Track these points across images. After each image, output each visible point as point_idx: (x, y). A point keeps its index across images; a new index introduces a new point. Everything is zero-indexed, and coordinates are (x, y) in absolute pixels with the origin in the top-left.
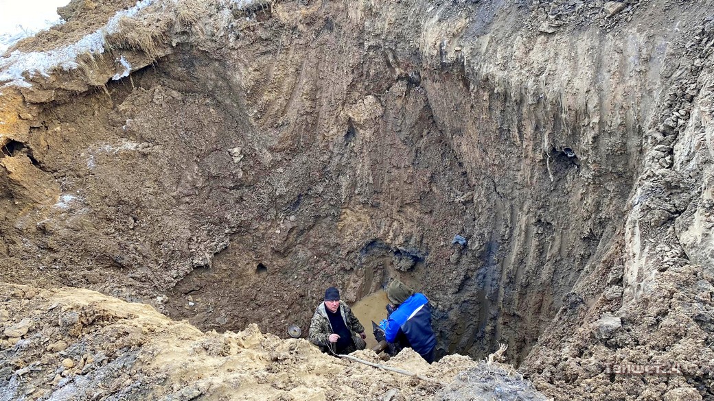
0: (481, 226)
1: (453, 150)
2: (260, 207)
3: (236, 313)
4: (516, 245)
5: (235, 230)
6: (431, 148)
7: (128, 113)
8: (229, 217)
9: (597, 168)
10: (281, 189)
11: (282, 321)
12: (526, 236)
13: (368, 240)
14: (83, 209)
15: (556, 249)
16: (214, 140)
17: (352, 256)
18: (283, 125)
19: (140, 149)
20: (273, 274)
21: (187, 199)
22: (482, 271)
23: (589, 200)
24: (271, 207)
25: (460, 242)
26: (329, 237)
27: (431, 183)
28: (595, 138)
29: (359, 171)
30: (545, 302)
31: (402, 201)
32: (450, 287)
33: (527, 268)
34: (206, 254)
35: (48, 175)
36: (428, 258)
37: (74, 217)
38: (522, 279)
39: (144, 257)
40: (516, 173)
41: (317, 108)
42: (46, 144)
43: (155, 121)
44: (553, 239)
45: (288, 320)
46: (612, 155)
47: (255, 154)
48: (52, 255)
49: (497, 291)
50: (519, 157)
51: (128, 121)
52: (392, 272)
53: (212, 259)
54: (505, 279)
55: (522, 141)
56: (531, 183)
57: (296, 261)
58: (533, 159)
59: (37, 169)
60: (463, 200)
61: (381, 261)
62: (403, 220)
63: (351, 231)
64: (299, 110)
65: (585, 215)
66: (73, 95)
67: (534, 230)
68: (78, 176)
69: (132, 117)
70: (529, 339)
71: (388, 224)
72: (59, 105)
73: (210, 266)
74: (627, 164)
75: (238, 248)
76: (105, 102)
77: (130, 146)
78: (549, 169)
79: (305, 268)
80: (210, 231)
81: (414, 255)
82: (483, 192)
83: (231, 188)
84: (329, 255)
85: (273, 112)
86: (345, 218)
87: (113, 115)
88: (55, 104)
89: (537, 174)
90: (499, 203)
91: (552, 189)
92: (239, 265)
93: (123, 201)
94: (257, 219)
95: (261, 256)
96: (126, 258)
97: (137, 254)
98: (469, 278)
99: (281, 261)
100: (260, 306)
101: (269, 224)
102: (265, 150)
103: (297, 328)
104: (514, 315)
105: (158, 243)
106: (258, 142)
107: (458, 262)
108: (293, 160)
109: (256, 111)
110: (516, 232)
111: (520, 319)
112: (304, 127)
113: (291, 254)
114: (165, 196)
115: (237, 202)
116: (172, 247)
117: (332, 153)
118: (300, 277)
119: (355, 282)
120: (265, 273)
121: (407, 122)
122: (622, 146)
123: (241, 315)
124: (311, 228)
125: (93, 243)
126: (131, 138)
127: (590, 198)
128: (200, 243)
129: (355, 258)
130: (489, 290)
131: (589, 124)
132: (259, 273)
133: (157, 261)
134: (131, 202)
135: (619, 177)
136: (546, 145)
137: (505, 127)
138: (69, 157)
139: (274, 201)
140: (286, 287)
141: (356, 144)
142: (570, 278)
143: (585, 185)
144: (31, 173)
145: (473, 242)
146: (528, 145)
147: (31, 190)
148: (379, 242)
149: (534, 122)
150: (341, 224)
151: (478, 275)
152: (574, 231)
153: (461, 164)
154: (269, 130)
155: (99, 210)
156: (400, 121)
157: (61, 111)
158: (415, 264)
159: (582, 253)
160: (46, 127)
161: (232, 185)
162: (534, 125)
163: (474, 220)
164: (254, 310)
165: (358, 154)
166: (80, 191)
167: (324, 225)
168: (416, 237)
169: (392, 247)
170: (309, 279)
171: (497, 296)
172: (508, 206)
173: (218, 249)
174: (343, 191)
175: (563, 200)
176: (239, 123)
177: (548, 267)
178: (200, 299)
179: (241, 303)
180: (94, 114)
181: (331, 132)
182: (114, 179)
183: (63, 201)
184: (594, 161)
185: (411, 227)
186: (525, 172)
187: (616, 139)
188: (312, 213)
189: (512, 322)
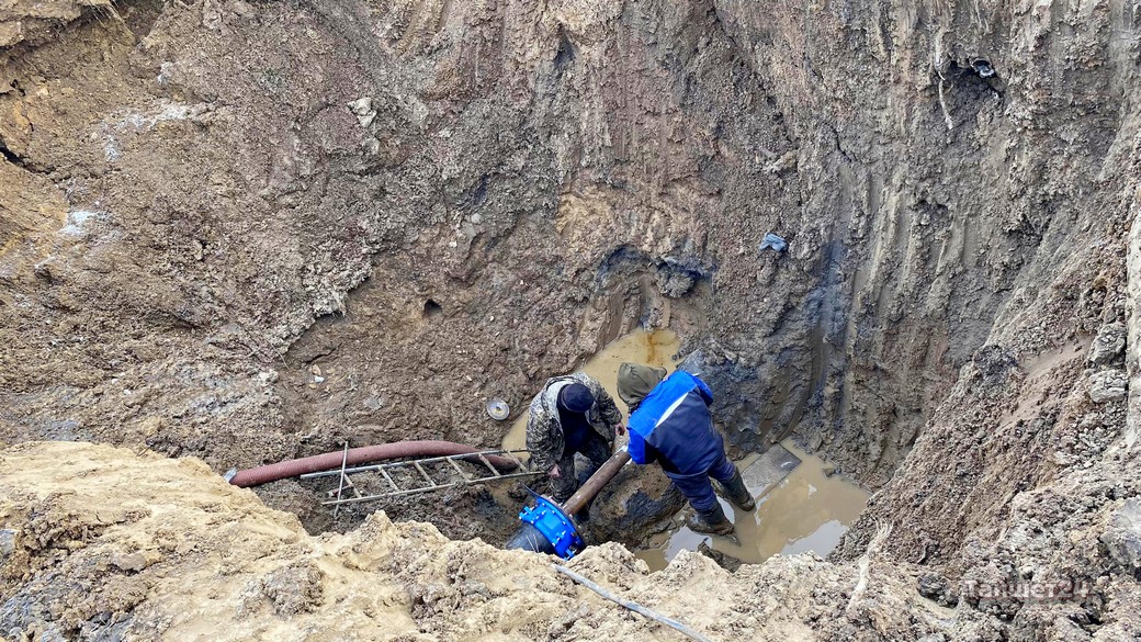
0: (813, 216)
1: (756, 74)
2: (418, 203)
3: (396, 387)
4: (878, 249)
5: (378, 247)
6: (715, 72)
7: (162, 52)
8: (364, 224)
9: (1042, 99)
10: (450, 169)
11: (476, 394)
12: (898, 231)
13: (611, 247)
14: (111, 234)
15: (954, 253)
16: (321, 87)
17: (584, 276)
18: (440, 47)
19: (193, 116)
20: (453, 316)
21: (289, 199)
22: (815, 294)
23: (1024, 161)
24: (437, 201)
25: (775, 247)
26: (542, 246)
27: (716, 139)
28: (1043, 40)
29: (585, 125)
30: (933, 348)
31: (667, 175)
32: (759, 325)
33: (899, 289)
34: (334, 293)
35: (40, 179)
36: (719, 277)
37: (97, 249)
38: (890, 307)
39: (228, 306)
40: (877, 114)
41: (499, 9)
42: (27, 122)
43: (211, 62)
44: (949, 235)
45: (486, 392)
46: (1076, 71)
47: (398, 107)
48: (69, 318)
49: (844, 329)
50: (883, 82)
51: (165, 65)
52: (655, 299)
53: (346, 301)
54: (857, 306)
55: (889, 52)
56: (908, 132)
57: (490, 292)
58: (911, 86)
59: (18, 169)
60: (778, 169)
61: (635, 281)
62: (669, 210)
63: (580, 233)
64: (466, 18)
65: (1014, 188)
66: (57, 27)
67: (913, 218)
68: (93, 175)
69: (170, 57)
70: (902, 408)
71: (643, 217)
72: (36, 48)
73: (344, 312)
74: (1107, 87)
75: (388, 276)
76: (119, 33)
77: (175, 111)
78: (943, 104)
79: (507, 302)
80: (335, 252)
81: (693, 269)
82: (815, 153)
83: (362, 174)
84: (546, 277)
85: (421, 25)
86: (567, 211)
87: (136, 57)
88: (26, 47)
89: (918, 113)
90: (846, 170)
91: (949, 141)
92: (394, 305)
93: (178, 213)
94: (414, 225)
95: (429, 288)
96: (197, 310)
97: (216, 302)
98: (793, 307)
99: (464, 294)
100: (436, 372)
101: (437, 232)
102: (413, 99)
103: (502, 404)
104: (876, 368)
105: (249, 281)
106: (400, 84)
107: (772, 281)
108: (466, 113)
109: (388, 27)
110: (878, 224)
111: (886, 374)
112: (478, 49)
113: (481, 280)
114: (250, 198)
115: (376, 197)
116: (273, 287)
117: (535, 94)
118: (499, 318)
119: (594, 320)
120: (439, 314)
121: (668, 24)
122: (1098, 52)
123: (405, 392)
124: (509, 232)
125: (136, 292)
126: (176, 97)
127: (1024, 156)
128: (321, 274)
129: (591, 280)
130: (829, 328)
131: (1029, 11)
132: (429, 315)
133: (251, 312)
134: (191, 214)
135: (1087, 114)
136: (937, 58)
137: (856, 25)
138: (71, 143)
139: (440, 190)
140: (477, 337)
141: (576, 73)
142: (982, 306)
143: (1014, 131)
144: (8, 178)
145: (799, 246)
146: (901, 58)
147: (14, 208)
148: (630, 249)
149: (913, 12)
150: (562, 222)
151: (809, 302)
152: (990, 219)
153: (771, 100)
154: (417, 59)
155: (138, 232)
156: (653, 24)
157: (41, 58)
158: (695, 285)
159: (1006, 260)
160: (22, 91)
161: (364, 168)
162: (914, 18)
163: (800, 204)
164: (426, 379)
165: (581, 92)
166: (101, 202)
167: (533, 226)
168: (694, 239)
169: (653, 257)
170: (515, 321)
171: (844, 338)
172: (862, 176)
173: (354, 282)
174: (560, 163)
175: (970, 161)
176: (362, 51)
177: (939, 287)
178: (332, 370)
179: (405, 369)
180: (102, 59)
181: (529, 55)
182: (156, 176)
183: (74, 223)
184: (1038, 86)
185: (686, 222)
186: (894, 111)
187: (1087, 39)
188: (510, 206)
189: (871, 381)
